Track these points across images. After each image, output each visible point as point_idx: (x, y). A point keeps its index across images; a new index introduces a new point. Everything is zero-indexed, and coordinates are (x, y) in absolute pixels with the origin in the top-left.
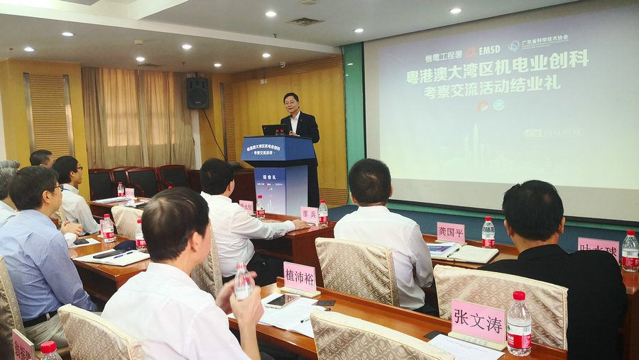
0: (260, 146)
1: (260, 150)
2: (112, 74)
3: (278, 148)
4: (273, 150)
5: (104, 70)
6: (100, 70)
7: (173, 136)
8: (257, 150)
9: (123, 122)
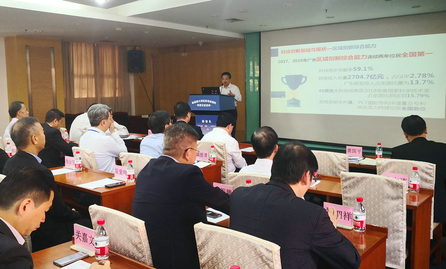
0: (202, 101)
1: (201, 103)
2: (79, 46)
3: (215, 103)
4: (211, 104)
5: (74, 43)
6: (71, 43)
7: (117, 91)
8: (199, 103)
9: (85, 80)
